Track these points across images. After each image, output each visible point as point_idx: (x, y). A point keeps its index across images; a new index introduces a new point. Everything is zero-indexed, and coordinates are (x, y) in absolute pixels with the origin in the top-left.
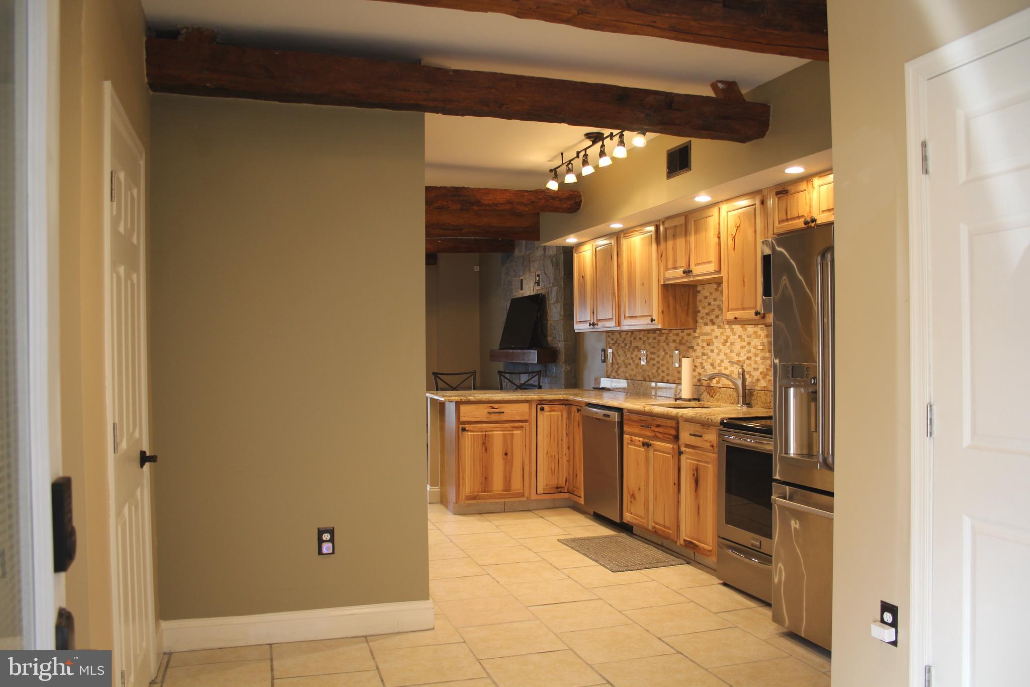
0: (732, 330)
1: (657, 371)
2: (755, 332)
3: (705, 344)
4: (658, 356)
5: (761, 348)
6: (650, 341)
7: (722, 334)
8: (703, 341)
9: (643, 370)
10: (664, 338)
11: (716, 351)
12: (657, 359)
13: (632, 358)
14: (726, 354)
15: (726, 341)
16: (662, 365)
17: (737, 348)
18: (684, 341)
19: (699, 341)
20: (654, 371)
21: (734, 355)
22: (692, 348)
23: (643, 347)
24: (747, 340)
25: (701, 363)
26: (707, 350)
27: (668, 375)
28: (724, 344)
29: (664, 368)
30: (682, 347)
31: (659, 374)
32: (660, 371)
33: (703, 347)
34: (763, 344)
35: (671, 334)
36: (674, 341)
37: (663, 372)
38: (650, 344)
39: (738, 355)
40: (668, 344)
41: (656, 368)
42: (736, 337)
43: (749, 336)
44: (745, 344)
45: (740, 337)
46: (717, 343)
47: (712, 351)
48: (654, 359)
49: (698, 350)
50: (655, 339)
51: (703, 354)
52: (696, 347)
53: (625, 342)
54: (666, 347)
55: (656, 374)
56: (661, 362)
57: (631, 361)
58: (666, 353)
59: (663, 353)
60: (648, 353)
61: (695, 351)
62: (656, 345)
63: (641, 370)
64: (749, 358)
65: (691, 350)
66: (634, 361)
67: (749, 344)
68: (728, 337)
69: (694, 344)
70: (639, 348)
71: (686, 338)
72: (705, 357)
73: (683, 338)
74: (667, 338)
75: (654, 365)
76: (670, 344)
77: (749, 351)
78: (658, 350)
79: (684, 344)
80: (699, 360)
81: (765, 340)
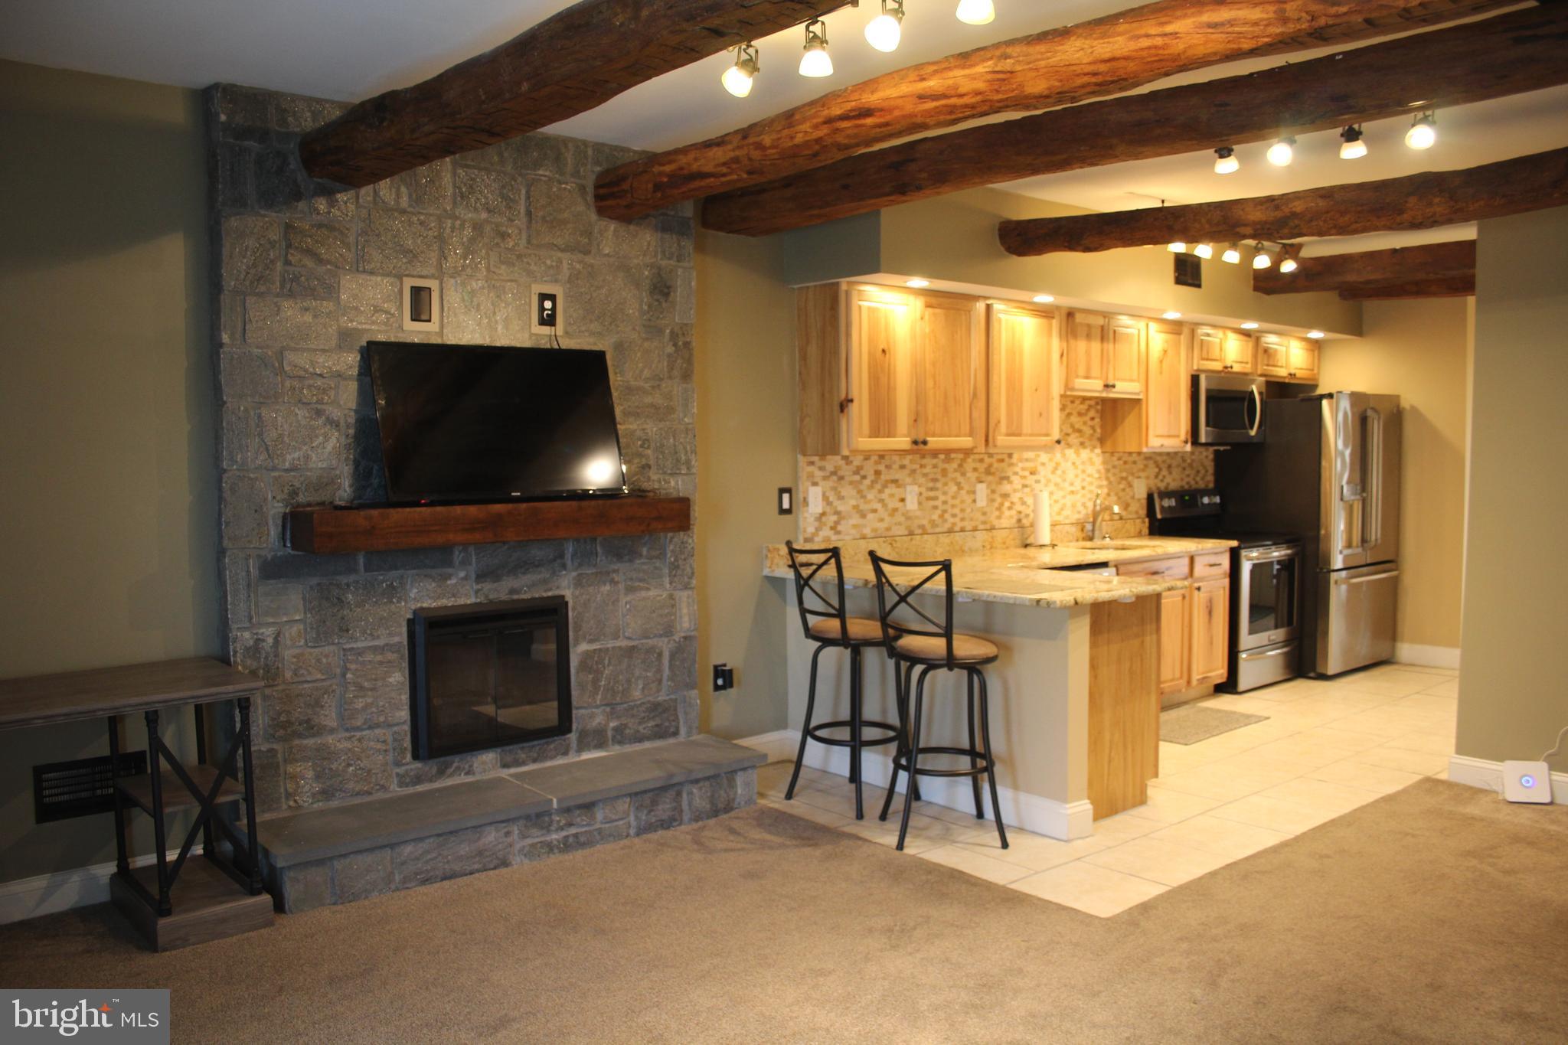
0: (1064, 455)
1: (941, 516)
2: (1090, 459)
3: (1027, 473)
4: (945, 493)
5: (1097, 475)
6: (925, 471)
7: (1051, 460)
8: (1023, 469)
9: (908, 518)
10: (955, 465)
11: (1043, 481)
12: (942, 498)
13: (881, 501)
14: (1056, 485)
15: (1056, 468)
16: (953, 506)
17: (1070, 475)
18: (992, 470)
19: (1017, 469)
20: (935, 517)
21: (1066, 485)
22: (1007, 478)
23: (908, 480)
24: (1081, 467)
25: (1021, 499)
26: (1031, 480)
27: (962, 519)
28: (1053, 472)
29: (956, 511)
30: (990, 478)
31: (945, 521)
32: (947, 516)
33: (1024, 477)
34: (1099, 471)
35: (970, 460)
36: (975, 470)
37: (954, 516)
38: (925, 475)
39: (1072, 484)
40: (963, 474)
41: (939, 512)
42: (1069, 464)
43: (1083, 463)
44: (1079, 472)
45: (1074, 464)
46: (1044, 473)
47: (1038, 482)
48: (935, 498)
49: (1016, 482)
50: (935, 466)
51: (1025, 486)
52: (1014, 478)
53: (862, 473)
54: (961, 479)
55: (939, 521)
56: (951, 502)
57: (878, 506)
58: (960, 488)
59: (955, 488)
60: (923, 490)
61: (1010, 482)
62: (939, 476)
63: (902, 519)
64: (1083, 488)
65: (1005, 482)
66: (885, 505)
67: (1084, 471)
68: (1058, 464)
69: (1010, 474)
70: (900, 482)
71: (996, 465)
72: (1027, 490)
73: (990, 465)
74: (960, 466)
75: (935, 508)
76: (968, 475)
77: (1084, 480)
78: (946, 484)
79: (993, 474)
80: (1018, 495)
81: (1101, 467)
